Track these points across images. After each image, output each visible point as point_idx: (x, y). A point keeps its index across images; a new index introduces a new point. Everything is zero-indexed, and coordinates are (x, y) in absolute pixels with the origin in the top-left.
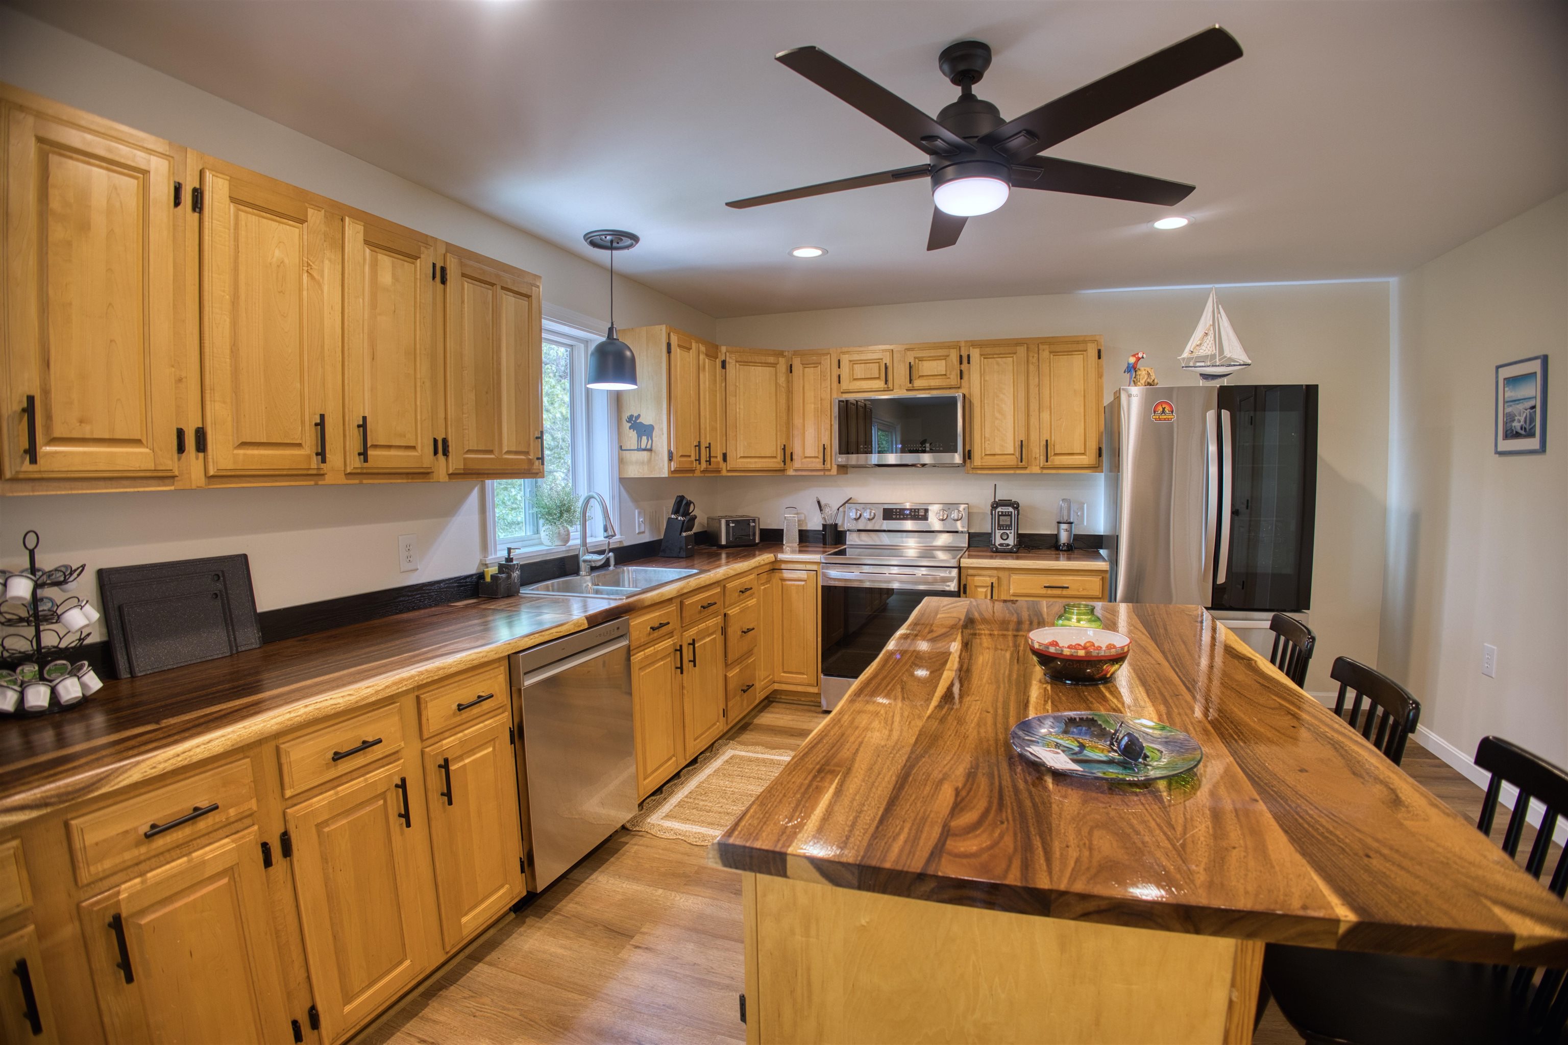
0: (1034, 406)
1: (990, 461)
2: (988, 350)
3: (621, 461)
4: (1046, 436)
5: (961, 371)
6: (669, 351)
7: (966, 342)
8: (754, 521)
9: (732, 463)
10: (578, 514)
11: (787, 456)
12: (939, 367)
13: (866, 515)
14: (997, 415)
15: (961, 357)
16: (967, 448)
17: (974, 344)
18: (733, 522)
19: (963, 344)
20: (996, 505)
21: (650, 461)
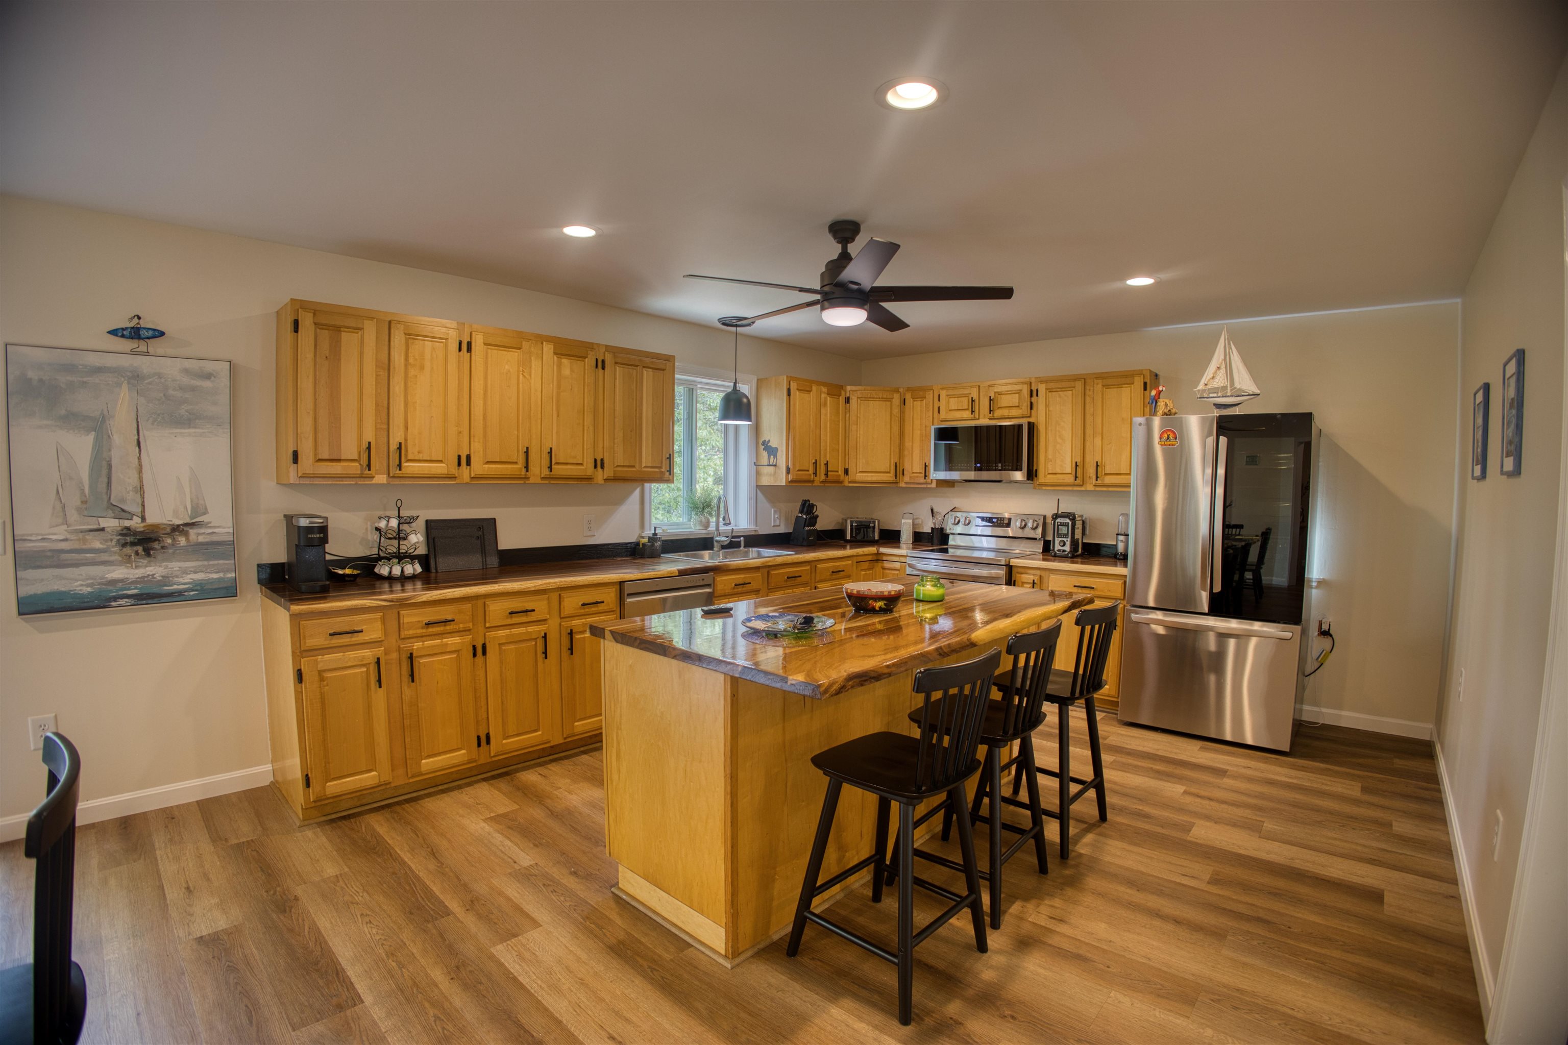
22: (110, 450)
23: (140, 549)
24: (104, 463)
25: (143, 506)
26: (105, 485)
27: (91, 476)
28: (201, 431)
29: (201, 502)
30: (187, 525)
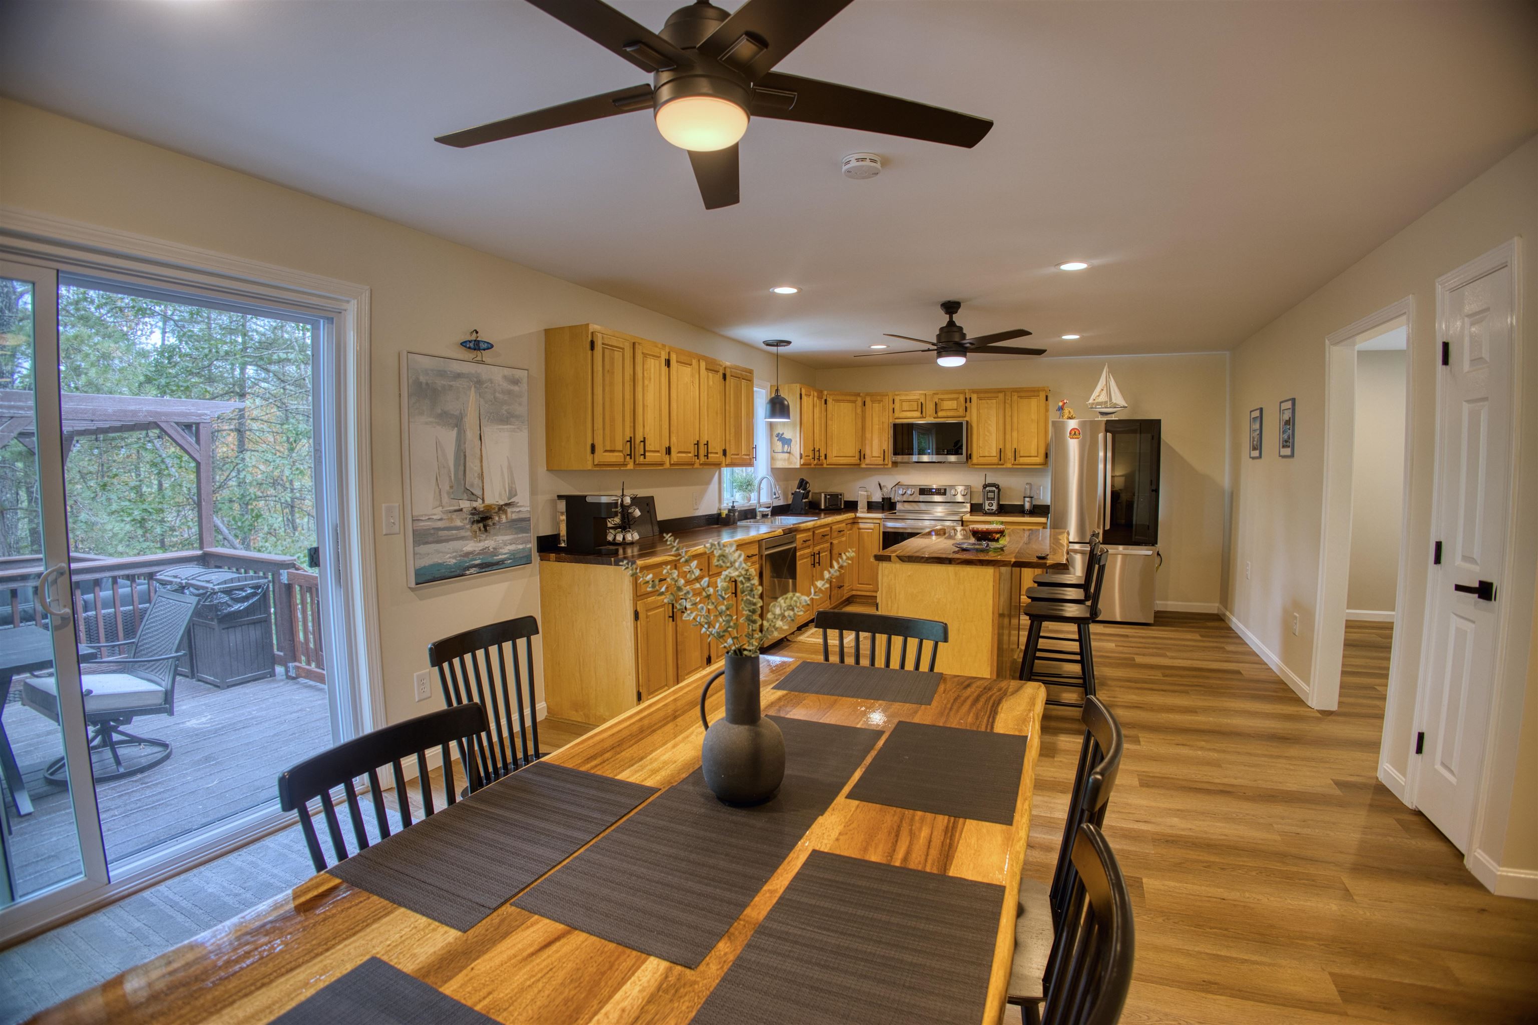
0: (1008, 427)
1: (982, 460)
2: (982, 395)
3: (773, 459)
4: (1015, 446)
5: (966, 407)
6: (801, 398)
7: (969, 390)
8: (841, 495)
9: (829, 460)
10: (756, 487)
11: (862, 456)
12: (952, 404)
13: (909, 492)
14: (987, 433)
15: (966, 399)
16: (969, 453)
17: (974, 392)
18: (829, 495)
19: (967, 391)
20: (985, 486)
21: (789, 459)
22: (465, 443)
23: (481, 525)
24: (462, 454)
25: (483, 489)
26: (463, 473)
27: (455, 465)
28: (513, 427)
29: (514, 486)
30: (506, 505)
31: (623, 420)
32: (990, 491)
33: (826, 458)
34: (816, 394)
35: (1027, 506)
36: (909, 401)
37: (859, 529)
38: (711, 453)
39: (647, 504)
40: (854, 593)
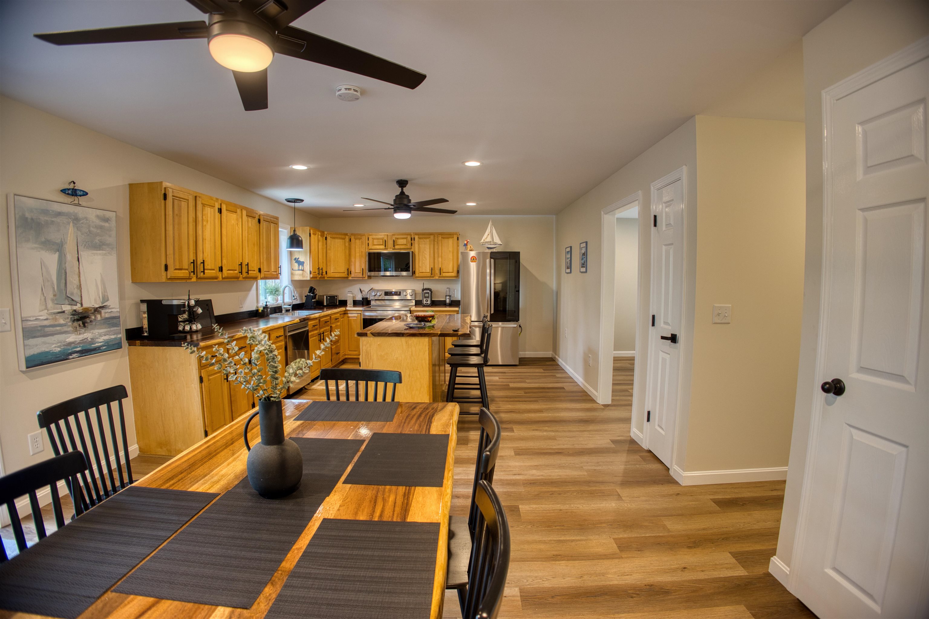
0: (436, 255)
1: (421, 275)
2: (421, 236)
3: (292, 274)
4: (440, 266)
5: (412, 243)
6: (310, 236)
7: (413, 233)
8: (338, 296)
9: (329, 275)
11: (349, 272)
12: (404, 241)
13: (378, 294)
14: (424, 259)
15: (412, 238)
16: (414, 270)
17: (416, 234)
18: (329, 297)
20: (423, 290)
21: (303, 274)
22: (65, 263)
23: (81, 322)
24: (63, 271)
25: (81, 297)
26: (64, 285)
27: (57, 280)
28: (104, 252)
29: (106, 294)
30: (100, 307)
31: (188, 248)
32: (426, 293)
33: (326, 274)
34: (320, 233)
35: (448, 301)
36: (378, 239)
37: (349, 317)
38: (251, 270)
39: (207, 305)
40: (347, 357)
